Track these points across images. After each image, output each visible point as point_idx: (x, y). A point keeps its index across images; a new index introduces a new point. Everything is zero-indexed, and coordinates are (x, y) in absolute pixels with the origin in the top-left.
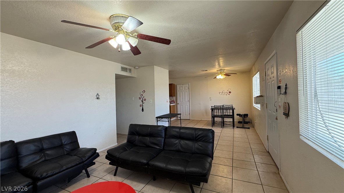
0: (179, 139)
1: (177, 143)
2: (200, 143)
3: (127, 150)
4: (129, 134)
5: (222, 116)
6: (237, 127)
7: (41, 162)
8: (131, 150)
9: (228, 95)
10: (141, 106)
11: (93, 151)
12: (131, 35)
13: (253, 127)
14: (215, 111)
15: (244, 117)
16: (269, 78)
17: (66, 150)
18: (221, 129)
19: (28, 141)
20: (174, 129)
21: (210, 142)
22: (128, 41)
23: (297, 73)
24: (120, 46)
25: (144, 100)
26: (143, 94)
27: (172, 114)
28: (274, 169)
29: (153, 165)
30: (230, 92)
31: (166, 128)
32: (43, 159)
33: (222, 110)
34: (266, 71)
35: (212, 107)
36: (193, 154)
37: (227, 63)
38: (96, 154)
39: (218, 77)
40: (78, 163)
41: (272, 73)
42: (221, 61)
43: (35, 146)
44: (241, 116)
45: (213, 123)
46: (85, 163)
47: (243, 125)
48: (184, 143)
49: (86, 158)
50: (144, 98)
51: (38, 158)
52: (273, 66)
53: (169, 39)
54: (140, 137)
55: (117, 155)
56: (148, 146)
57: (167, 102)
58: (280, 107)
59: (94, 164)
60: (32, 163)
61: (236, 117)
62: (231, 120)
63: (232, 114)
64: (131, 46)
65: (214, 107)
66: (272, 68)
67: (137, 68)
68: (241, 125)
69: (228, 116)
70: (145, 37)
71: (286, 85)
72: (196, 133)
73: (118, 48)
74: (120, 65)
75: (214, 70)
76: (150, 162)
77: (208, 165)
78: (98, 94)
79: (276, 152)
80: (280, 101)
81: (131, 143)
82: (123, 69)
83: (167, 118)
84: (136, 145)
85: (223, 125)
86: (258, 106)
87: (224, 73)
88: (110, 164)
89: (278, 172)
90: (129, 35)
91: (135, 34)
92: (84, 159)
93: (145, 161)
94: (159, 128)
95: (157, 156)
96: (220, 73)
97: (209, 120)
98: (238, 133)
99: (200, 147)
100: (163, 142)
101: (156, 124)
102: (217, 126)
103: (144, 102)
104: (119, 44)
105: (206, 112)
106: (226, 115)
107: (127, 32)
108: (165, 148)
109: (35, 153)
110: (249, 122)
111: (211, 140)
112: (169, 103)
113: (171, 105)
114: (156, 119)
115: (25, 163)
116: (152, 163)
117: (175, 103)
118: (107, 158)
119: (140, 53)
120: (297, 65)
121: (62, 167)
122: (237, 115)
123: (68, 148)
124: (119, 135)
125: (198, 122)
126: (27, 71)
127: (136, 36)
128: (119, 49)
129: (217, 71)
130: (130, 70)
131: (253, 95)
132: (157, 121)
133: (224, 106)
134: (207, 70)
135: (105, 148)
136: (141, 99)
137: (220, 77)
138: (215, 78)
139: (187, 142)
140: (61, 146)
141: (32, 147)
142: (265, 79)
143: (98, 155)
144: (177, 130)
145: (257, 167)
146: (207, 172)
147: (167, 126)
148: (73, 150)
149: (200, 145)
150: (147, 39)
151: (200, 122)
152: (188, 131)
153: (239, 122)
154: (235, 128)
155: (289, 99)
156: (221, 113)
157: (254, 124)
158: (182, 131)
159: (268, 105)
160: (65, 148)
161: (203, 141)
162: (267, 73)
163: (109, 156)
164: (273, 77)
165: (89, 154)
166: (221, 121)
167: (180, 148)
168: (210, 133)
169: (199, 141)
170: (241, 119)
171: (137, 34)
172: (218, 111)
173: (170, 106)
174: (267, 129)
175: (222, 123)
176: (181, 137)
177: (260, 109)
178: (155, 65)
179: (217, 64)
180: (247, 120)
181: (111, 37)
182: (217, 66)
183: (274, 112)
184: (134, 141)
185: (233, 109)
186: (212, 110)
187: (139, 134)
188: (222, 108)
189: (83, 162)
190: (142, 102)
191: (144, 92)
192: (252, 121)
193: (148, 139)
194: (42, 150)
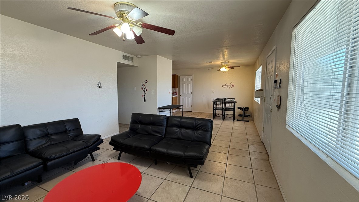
0: (180, 128)
1: (177, 132)
2: (199, 132)
3: (130, 137)
4: (131, 123)
5: (223, 109)
6: (237, 120)
7: (48, 145)
8: (134, 137)
9: (231, 88)
10: (143, 96)
11: (97, 137)
12: (135, 24)
13: (253, 120)
14: (217, 104)
15: (245, 110)
16: (269, 72)
17: (70, 136)
18: (221, 121)
19: (33, 126)
20: (175, 119)
21: (209, 131)
22: (133, 31)
23: (289, 69)
24: (124, 35)
25: (146, 90)
26: (145, 84)
27: (175, 106)
28: (265, 157)
29: (155, 150)
30: (233, 86)
31: (168, 118)
32: (50, 143)
33: (223, 103)
34: (267, 65)
35: (215, 100)
36: (192, 141)
37: (231, 56)
38: (100, 140)
39: (222, 70)
40: (83, 147)
41: (272, 68)
42: (226, 52)
43: (40, 130)
44: (242, 109)
45: (215, 116)
46: (90, 147)
47: (243, 118)
48: (185, 131)
49: (90, 143)
50: (146, 89)
51: (44, 142)
52: (273, 61)
53: (173, 29)
54: (142, 125)
55: (121, 141)
56: (150, 134)
57: (170, 93)
58: (274, 100)
59: (99, 149)
60: (39, 146)
61: (237, 110)
62: (232, 113)
63: (233, 107)
64: (135, 35)
65: (217, 99)
66: (272, 63)
67: (140, 57)
68: (241, 118)
69: (230, 109)
70: (149, 27)
71: (281, 80)
72: (196, 122)
73: (122, 37)
74: (121, 54)
75: (219, 62)
76: (152, 148)
77: (205, 150)
78: (99, 83)
79: (268, 141)
80: (275, 94)
81: (133, 131)
82: (125, 57)
83: (169, 109)
84: (138, 133)
85: (224, 117)
86: (258, 100)
87: (228, 66)
88: (114, 149)
89: (268, 159)
90: (133, 24)
91: (140, 23)
92: (89, 144)
93: (147, 147)
94: (161, 118)
95: (158, 143)
96: (224, 65)
97: (211, 113)
98: (238, 125)
99: (199, 136)
100: (165, 130)
101: (158, 114)
102: (218, 119)
103: (146, 92)
104: (124, 33)
105: (208, 105)
106: (227, 108)
107: (131, 21)
108: (166, 136)
109: (41, 137)
110: (249, 116)
111: (210, 129)
112: (171, 95)
113: (174, 96)
114: (158, 109)
115: (33, 146)
116: (154, 148)
117: (178, 94)
118: (111, 143)
119: (144, 42)
120: (290, 61)
121: (69, 150)
122: (238, 108)
123: (72, 134)
124: (121, 125)
125: (200, 114)
126: (28, 56)
127: (140, 25)
128: (124, 38)
129: (222, 63)
130: (132, 59)
131: (255, 89)
132: (159, 112)
133: (226, 99)
134: (210, 61)
135: (107, 136)
136: (143, 89)
137: (224, 69)
138: (219, 70)
139: (187, 131)
140: (65, 132)
141: (38, 132)
142: (265, 73)
143: (102, 141)
144: (179, 119)
145: (250, 155)
146: (204, 156)
147: (169, 116)
148: (76, 136)
149: (199, 133)
150: (152, 28)
151: (202, 114)
152: (188, 121)
153: (240, 115)
154: (236, 120)
155: (282, 92)
156: (223, 106)
157: (254, 118)
158: (183, 120)
159: (266, 99)
160: (69, 134)
161: (202, 130)
162: (267, 67)
163: (113, 142)
164: (272, 72)
165: (94, 140)
166: (222, 114)
167: (180, 136)
168: (209, 123)
169: (198, 130)
170: (241, 112)
171: (141, 23)
172: (219, 104)
173: (172, 98)
174: (263, 122)
175: (223, 116)
176: (181, 126)
177: (259, 103)
178: (158, 55)
179: (221, 55)
180: (247, 113)
181: (115, 25)
182: (221, 58)
183: (270, 105)
184: (137, 129)
185: (235, 102)
186: (214, 102)
187: (142, 123)
188: (224, 101)
189: (88, 147)
190: (144, 92)
191: (146, 82)
192: (252, 114)
193: (150, 127)
194: (47, 135)
